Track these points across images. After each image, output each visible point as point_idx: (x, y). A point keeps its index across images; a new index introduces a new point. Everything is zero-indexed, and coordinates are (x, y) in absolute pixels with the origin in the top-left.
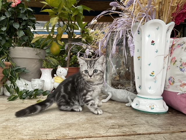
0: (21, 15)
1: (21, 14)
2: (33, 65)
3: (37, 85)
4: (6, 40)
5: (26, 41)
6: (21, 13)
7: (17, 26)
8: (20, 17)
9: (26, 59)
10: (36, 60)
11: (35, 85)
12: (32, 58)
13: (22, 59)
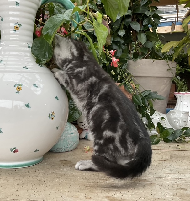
0: (141, 9)
1: (141, 7)
2: (162, 87)
3: (179, 120)
4: (122, 49)
5: (151, 49)
6: (142, 5)
7: (136, 27)
8: (140, 12)
9: (152, 78)
10: (166, 78)
11: (177, 121)
12: (162, 76)
13: (147, 78)
